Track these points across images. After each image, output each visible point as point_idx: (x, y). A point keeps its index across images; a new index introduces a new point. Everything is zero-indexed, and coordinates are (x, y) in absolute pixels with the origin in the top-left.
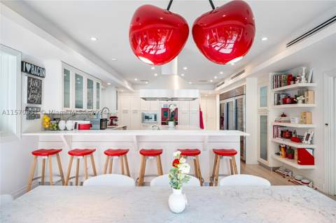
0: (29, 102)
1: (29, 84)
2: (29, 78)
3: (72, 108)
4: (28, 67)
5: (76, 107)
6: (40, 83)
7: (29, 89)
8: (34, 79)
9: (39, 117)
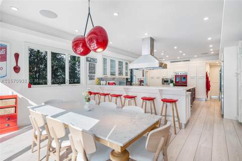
0: (89, 73)
1: (89, 66)
2: (89, 64)
3: (109, 75)
4: (89, 59)
5: (111, 75)
6: (95, 65)
7: (89, 68)
8: (92, 64)
9: (94, 79)
